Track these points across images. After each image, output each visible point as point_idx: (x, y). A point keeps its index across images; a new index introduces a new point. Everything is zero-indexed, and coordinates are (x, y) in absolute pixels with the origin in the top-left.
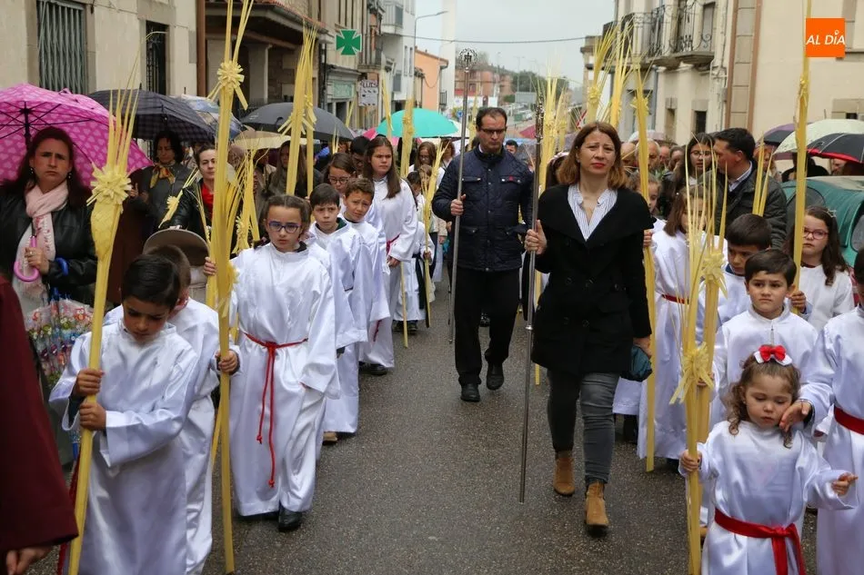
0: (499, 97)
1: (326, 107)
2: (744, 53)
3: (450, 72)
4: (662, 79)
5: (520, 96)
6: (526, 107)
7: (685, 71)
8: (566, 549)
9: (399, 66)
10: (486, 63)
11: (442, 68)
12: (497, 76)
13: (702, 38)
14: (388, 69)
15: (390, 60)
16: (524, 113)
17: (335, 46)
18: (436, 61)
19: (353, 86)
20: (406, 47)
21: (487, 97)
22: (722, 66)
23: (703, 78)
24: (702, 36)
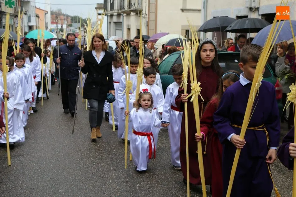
0: (67, 25)
1: (3, 27)
2: (153, 9)
3: (49, 15)
4: (125, 18)
5: (74, 24)
6: (76, 28)
7: (133, 15)
8: (112, 190)
9: (30, 13)
10: (61, 13)
11: (46, 14)
12: (65, 17)
13: (138, 4)
14: (25, 14)
15: (26, 11)
16: (76, 30)
17: (4, 4)
18: (43, 11)
19: (13, 20)
20: (32, 6)
21: (62, 25)
22: (145, 14)
23: (139, 18)
24: (138, 3)
